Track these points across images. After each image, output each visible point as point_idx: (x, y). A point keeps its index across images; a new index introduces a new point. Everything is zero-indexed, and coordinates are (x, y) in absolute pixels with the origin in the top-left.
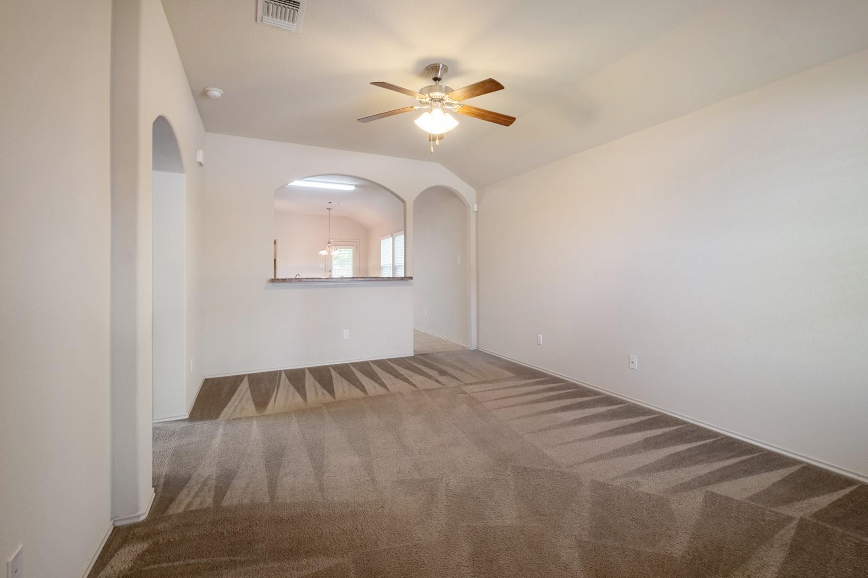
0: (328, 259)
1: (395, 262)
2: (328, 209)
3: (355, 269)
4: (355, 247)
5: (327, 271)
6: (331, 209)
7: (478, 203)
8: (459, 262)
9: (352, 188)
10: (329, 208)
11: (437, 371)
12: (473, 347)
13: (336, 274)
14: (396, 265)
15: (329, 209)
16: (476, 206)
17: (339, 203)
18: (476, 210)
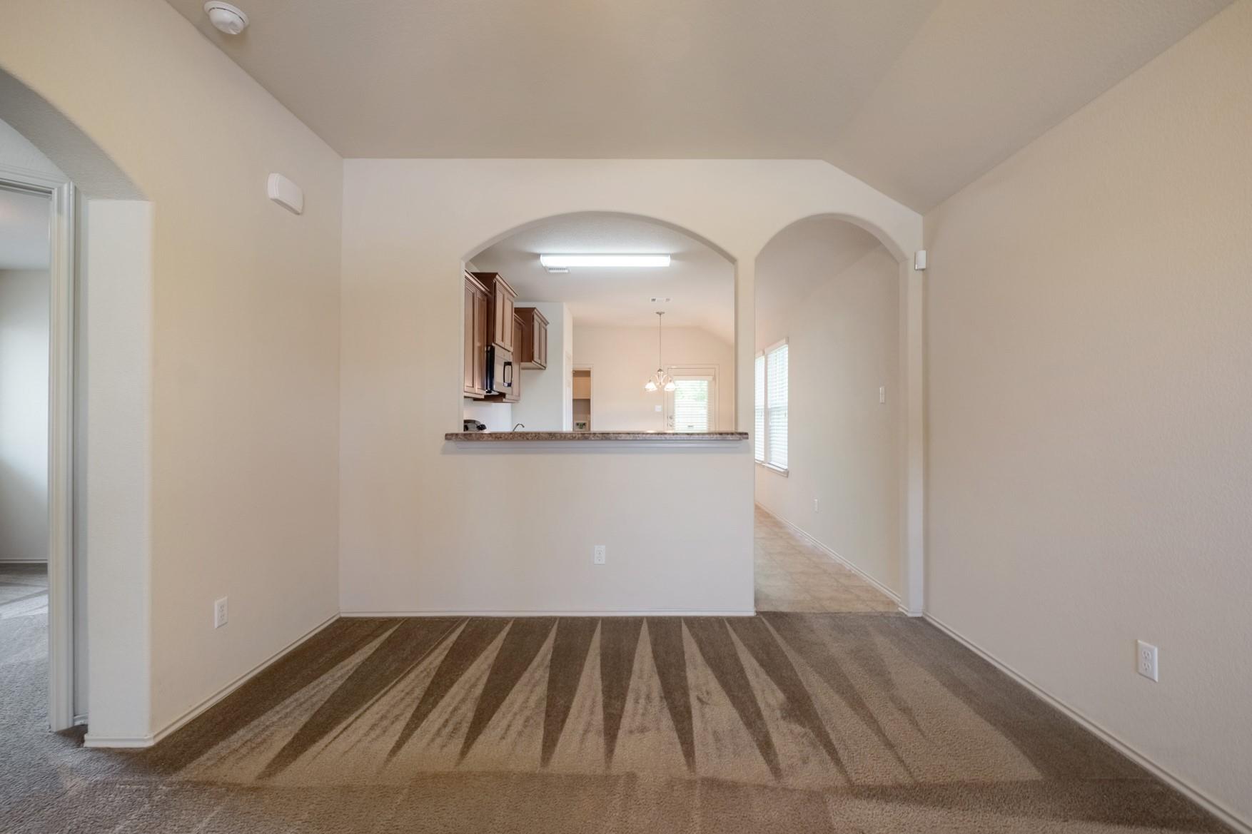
0: (667, 400)
1: (769, 402)
2: (658, 313)
3: (713, 415)
4: (711, 378)
5: (666, 417)
6: (664, 313)
7: (929, 246)
8: (882, 399)
9: (665, 262)
10: (659, 311)
11: (784, 691)
12: (913, 608)
13: (681, 426)
14: (769, 407)
15: (660, 314)
16: (922, 255)
17: (668, 300)
18: (923, 266)
